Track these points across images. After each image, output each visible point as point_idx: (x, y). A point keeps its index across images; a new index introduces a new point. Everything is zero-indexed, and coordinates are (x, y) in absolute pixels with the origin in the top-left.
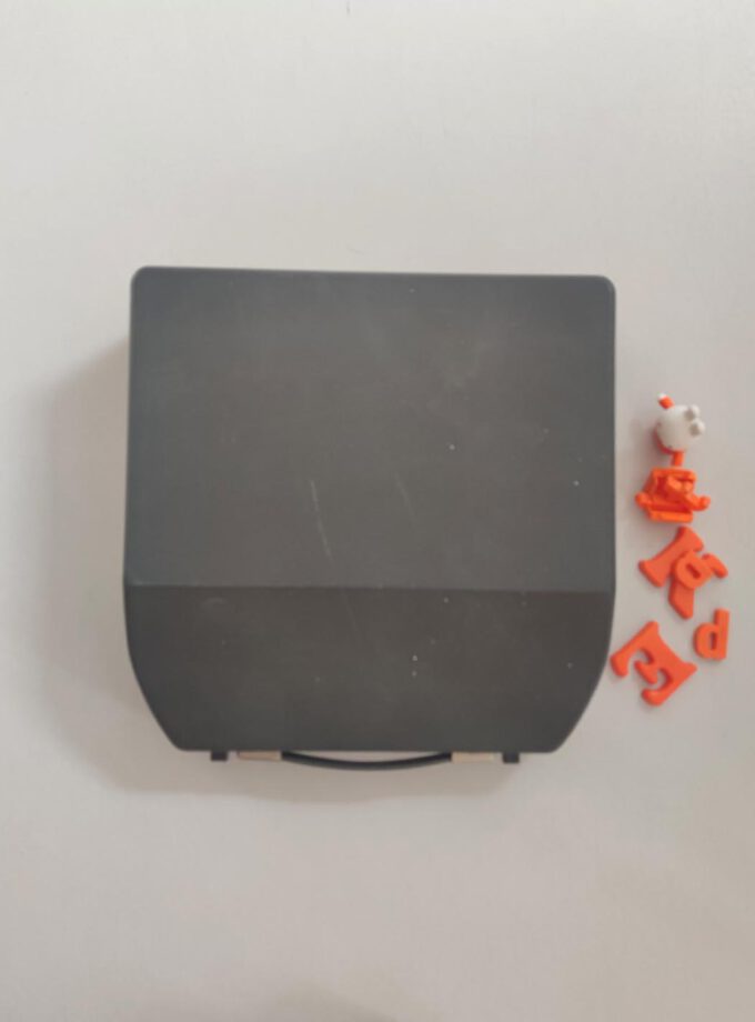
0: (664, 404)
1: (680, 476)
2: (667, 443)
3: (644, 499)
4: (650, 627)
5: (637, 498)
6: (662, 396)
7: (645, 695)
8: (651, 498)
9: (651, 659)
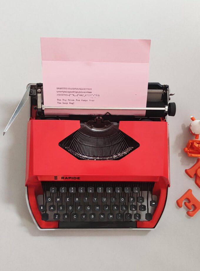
0: (193, 119)
1: (198, 142)
2: (193, 132)
3: (186, 149)
4: (189, 191)
5: (184, 149)
6: (192, 117)
7: (188, 213)
8: (189, 149)
9: (189, 202)
